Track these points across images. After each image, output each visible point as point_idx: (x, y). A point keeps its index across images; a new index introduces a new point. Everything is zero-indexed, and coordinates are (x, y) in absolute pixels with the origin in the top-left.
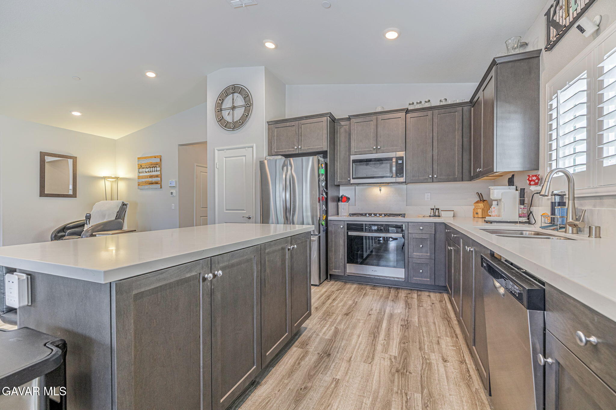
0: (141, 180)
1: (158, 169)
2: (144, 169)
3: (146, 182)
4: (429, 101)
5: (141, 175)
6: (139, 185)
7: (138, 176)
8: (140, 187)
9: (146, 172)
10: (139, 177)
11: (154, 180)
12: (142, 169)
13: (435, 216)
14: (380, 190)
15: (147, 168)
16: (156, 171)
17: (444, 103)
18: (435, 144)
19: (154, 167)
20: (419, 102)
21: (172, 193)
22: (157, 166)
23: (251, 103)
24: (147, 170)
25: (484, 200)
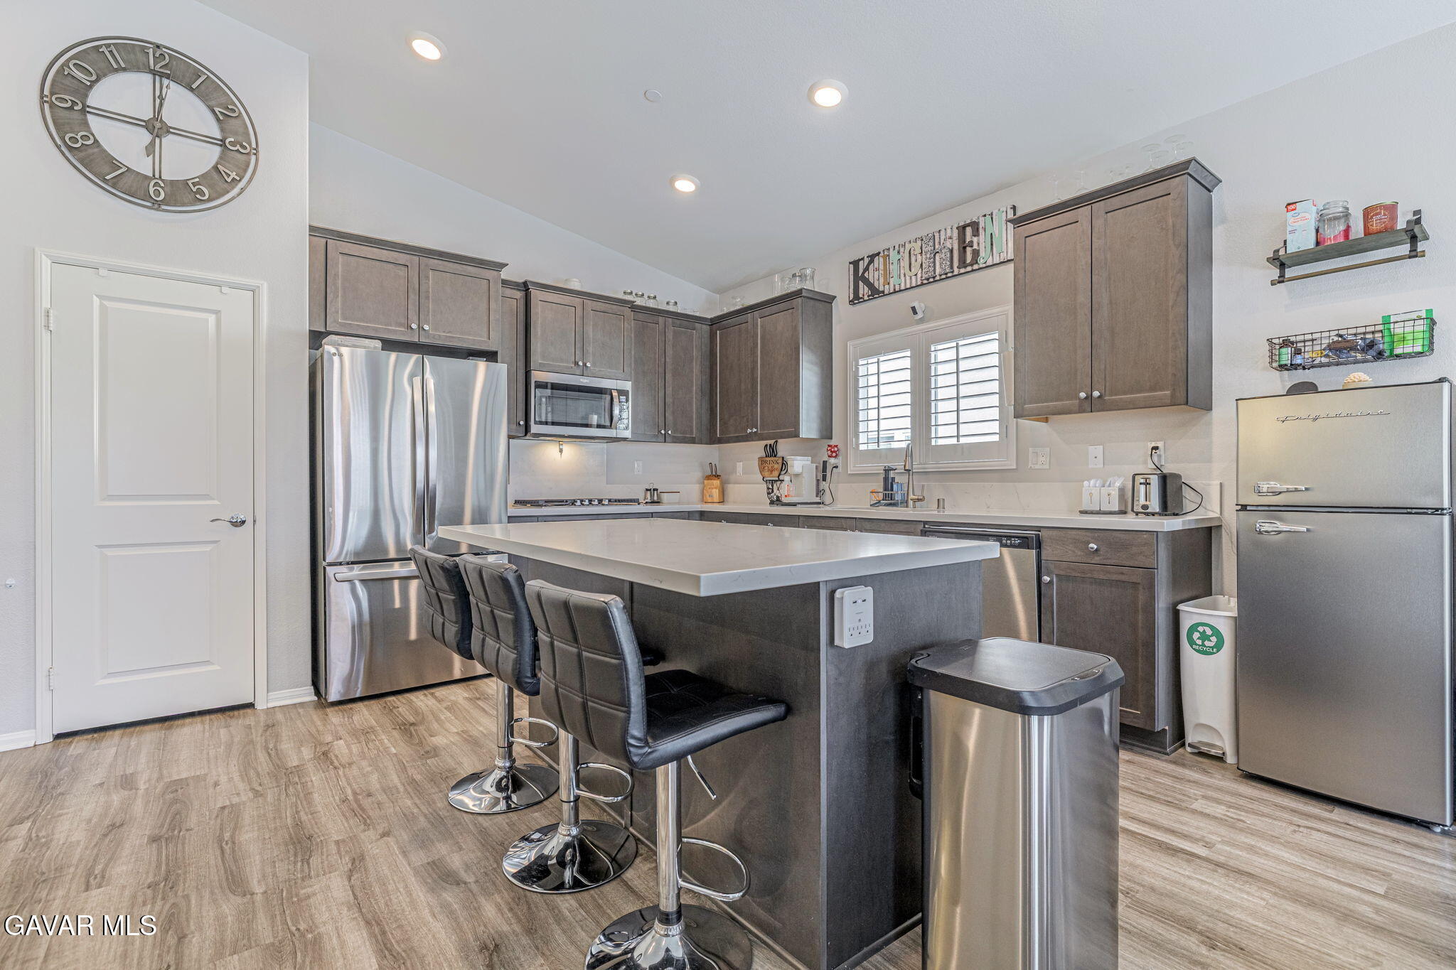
4: (655, 298)
13: (653, 502)
14: (561, 451)
17: (671, 308)
18: (669, 376)
20: (652, 295)
23: (254, 146)
25: (718, 476)
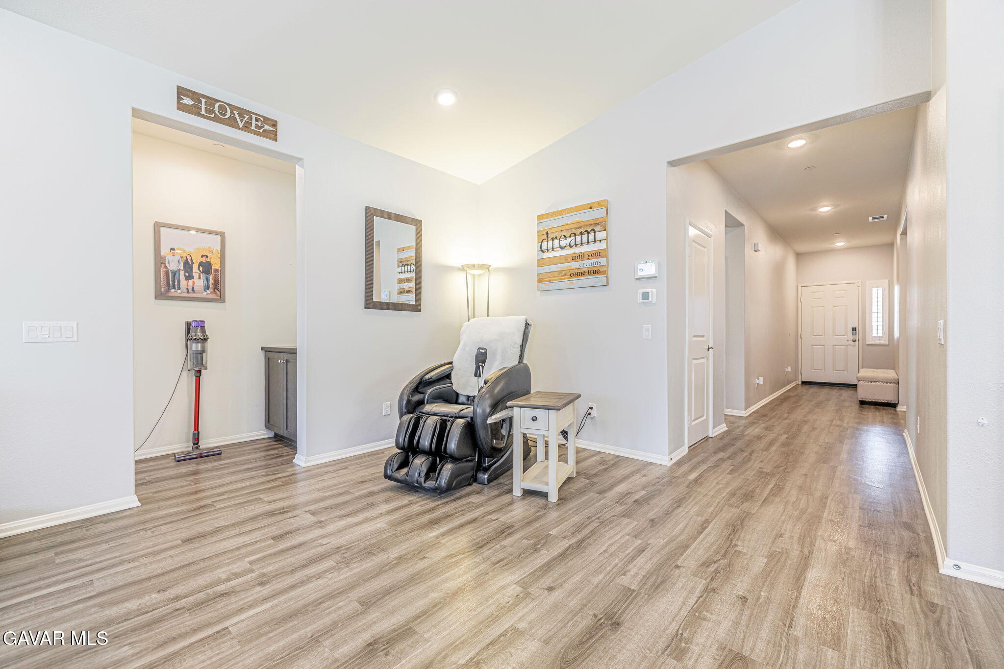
0: (547, 269)
1: (600, 235)
2: (556, 242)
3: (561, 272)
5: (547, 255)
6: (540, 281)
7: (539, 260)
8: (543, 285)
9: (562, 248)
10: (541, 262)
11: (587, 264)
12: (550, 243)
15: (565, 237)
16: (595, 241)
19: (588, 233)
21: (645, 296)
22: (597, 228)
24: (564, 243)
